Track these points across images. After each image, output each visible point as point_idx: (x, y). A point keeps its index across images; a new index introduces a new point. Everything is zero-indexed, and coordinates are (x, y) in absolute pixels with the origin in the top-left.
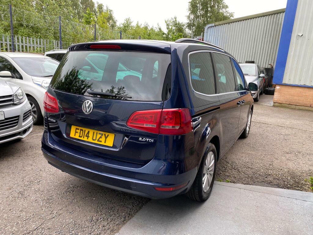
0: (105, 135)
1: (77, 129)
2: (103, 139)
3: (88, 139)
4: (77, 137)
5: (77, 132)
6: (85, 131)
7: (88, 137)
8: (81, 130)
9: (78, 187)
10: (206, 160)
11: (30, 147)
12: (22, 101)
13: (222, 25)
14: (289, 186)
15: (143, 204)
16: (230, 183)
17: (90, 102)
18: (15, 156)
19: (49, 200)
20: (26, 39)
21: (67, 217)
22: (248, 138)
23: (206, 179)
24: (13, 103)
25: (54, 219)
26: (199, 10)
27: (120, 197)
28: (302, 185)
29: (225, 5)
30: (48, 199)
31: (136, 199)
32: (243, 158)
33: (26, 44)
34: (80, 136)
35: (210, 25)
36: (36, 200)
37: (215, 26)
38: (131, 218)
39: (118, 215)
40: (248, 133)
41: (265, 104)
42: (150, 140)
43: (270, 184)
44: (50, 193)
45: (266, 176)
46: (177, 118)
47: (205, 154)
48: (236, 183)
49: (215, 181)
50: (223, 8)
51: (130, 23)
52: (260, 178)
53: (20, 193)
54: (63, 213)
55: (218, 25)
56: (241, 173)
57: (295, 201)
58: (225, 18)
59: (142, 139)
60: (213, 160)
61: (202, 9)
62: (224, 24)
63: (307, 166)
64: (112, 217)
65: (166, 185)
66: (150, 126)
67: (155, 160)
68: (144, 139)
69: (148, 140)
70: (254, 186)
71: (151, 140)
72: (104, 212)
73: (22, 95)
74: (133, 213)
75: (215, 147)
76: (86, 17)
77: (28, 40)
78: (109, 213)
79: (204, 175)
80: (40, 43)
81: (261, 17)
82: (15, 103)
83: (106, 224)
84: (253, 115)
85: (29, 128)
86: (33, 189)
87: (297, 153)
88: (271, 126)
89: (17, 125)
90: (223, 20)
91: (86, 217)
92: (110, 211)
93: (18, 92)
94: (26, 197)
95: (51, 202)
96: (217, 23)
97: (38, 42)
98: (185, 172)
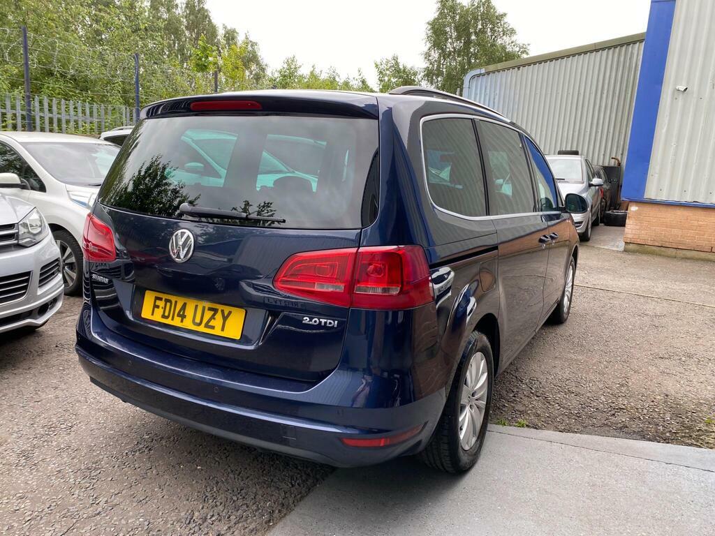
0: (223, 311)
1: (157, 298)
2: (218, 322)
3: (182, 321)
4: (157, 317)
5: (158, 307)
6: (176, 302)
7: (183, 317)
8: (167, 301)
9: (162, 438)
10: (468, 374)
11: (57, 346)
12: (38, 238)
13: (503, 70)
14: (668, 434)
15: (317, 481)
16: (526, 429)
17: (188, 233)
18: (19, 368)
19: (90, 472)
20: (59, 104)
21: (131, 513)
22: (567, 323)
23: (467, 419)
24: (16, 242)
25: (98, 518)
26: (450, 40)
27: (262, 462)
28: (700, 433)
29: (509, 28)
30: (88, 469)
31: (299, 468)
32: (557, 370)
33: (59, 116)
34: (163, 316)
35: (477, 72)
36: (59, 471)
37: (488, 73)
38: (285, 514)
39: (254, 508)
40: (568, 313)
41: (606, 247)
42: (330, 323)
43: (623, 431)
44: (95, 454)
45: (613, 412)
46: (393, 267)
47: (463, 357)
48: (541, 428)
49: (489, 425)
50: (504, 35)
51: (296, 68)
52: (599, 416)
53: (25, 455)
54: (122, 502)
55: (494, 72)
56: (553, 405)
57: (683, 470)
58: (510, 56)
59: (311, 320)
60: (483, 373)
61: (458, 38)
62: (508, 69)
63: (709, 388)
64: (240, 511)
65: (370, 431)
66: (328, 288)
67: (341, 372)
68: (314, 320)
69: (326, 323)
70: (585, 437)
71: (332, 321)
72: (221, 499)
73: (41, 226)
74: (291, 502)
75: (489, 341)
76: (198, 55)
77: (63, 107)
78: (234, 501)
79: (463, 408)
80: (91, 113)
81: (591, 52)
82: (20, 242)
83: (225, 529)
84: (577, 272)
85: (55, 301)
86: (54, 444)
87: (684, 359)
88: (621, 296)
89: (24, 293)
90: (506, 61)
91: (177, 511)
92: (235, 498)
93: (31, 218)
94: (35, 465)
95: (96, 476)
96: (491, 67)
97: (88, 112)
98: (415, 401)
